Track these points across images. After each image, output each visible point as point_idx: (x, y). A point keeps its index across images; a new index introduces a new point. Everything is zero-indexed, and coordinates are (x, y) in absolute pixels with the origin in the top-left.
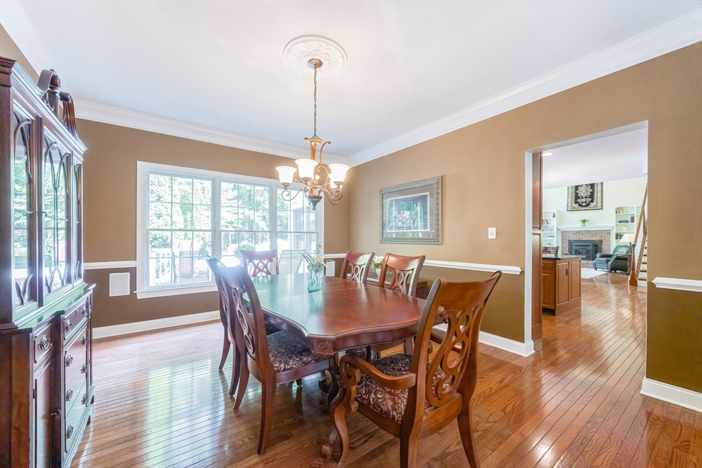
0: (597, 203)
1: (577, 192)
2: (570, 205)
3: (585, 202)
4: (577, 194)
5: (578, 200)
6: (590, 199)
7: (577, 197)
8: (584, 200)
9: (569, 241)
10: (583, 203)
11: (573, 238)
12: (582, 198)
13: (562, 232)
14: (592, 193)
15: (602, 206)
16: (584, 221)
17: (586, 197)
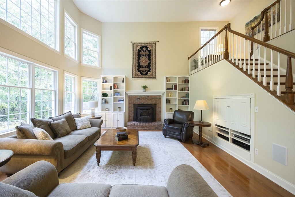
0: (153, 73)
1: (140, 61)
2: (134, 72)
3: (145, 71)
4: (139, 63)
5: (140, 69)
6: (148, 69)
7: (139, 66)
8: (144, 69)
9: (134, 105)
10: (143, 71)
11: (137, 102)
12: (143, 67)
13: (129, 96)
14: (150, 64)
15: (156, 76)
16: (145, 87)
17: (145, 67)
